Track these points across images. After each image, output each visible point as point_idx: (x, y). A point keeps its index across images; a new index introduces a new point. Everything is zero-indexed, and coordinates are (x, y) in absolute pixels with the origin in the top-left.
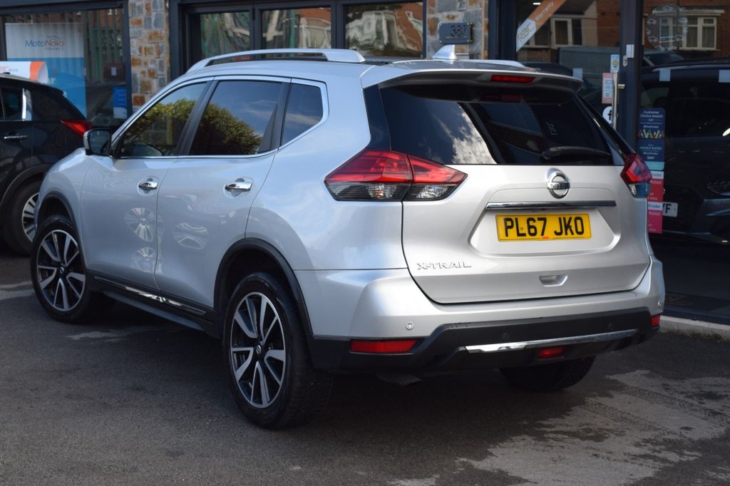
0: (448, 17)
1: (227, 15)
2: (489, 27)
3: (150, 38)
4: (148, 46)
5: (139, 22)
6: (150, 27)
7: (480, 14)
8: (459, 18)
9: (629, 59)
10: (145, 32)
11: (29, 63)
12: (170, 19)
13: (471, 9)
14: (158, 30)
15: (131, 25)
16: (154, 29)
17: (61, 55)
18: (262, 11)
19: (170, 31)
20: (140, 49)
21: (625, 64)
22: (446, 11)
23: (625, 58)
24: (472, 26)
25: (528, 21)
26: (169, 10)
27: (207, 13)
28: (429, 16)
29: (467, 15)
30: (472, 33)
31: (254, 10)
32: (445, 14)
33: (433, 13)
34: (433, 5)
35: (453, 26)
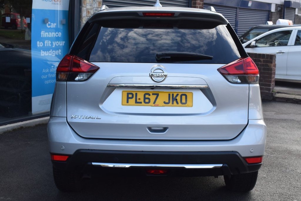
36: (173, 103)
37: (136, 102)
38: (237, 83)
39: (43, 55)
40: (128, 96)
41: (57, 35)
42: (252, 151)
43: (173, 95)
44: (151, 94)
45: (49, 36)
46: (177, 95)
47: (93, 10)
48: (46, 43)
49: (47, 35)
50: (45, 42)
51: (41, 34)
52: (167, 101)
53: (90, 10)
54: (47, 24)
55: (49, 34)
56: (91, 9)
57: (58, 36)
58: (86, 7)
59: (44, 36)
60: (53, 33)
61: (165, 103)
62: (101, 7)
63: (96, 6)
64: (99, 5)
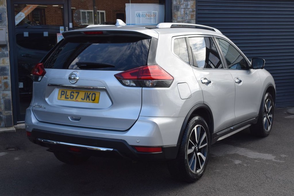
7: (5, 9)
23: (67, 28)
25: (20, 13)
36: (86, 100)
37: (66, 98)
38: (132, 86)
40: (62, 93)
42: (138, 141)
43: (87, 93)
44: (75, 92)
46: (90, 93)
52: (83, 98)
56: (183, 21)
61: (82, 99)
62: (193, 19)
63: (188, 18)
64: (191, 18)
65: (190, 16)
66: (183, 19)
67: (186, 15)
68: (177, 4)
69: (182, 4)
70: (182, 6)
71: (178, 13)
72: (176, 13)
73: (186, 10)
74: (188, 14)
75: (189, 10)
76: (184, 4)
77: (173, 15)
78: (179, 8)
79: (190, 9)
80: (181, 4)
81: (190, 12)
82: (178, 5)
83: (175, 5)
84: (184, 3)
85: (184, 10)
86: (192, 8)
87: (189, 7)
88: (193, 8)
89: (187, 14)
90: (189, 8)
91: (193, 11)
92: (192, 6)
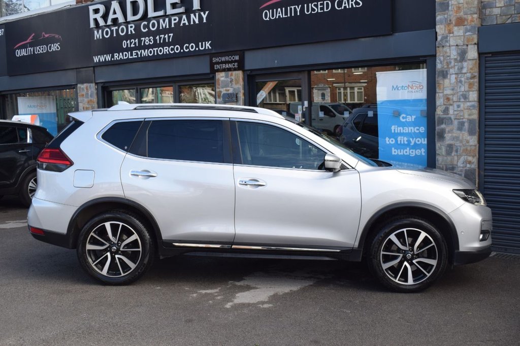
0: (226, 90)
1: (126, 91)
2: (244, 94)
3: (88, 102)
4: (88, 106)
5: (83, 95)
6: (88, 98)
7: (240, 89)
8: (231, 91)
9: (306, 108)
10: (86, 100)
11: (30, 116)
12: (97, 94)
13: (236, 86)
14: (92, 99)
15: (79, 97)
16: (90, 98)
17: (44, 111)
18: (140, 89)
19: (98, 99)
20: (84, 108)
21: (304, 110)
22: (224, 87)
23: (304, 107)
24: (237, 94)
25: (261, 91)
26: (97, 89)
27: (116, 90)
28: (217, 90)
29: (234, 89)
30: (237, 97)
31: (137, 88)
32: (225, 89)
33: (219, 88)
34: (219, 85)
35: (228, 94)
39: (396, 154)
41: (417, 130)
45: (405, 132)
47: (456, 96)
48: (399, 139)
49: (400, 130)
50: (397, 138)
51: (391, 130)
53: (451, 97)
54: (401, 118)
55: (403, 129)
56: (453, 95)
57: (420, 132)
58: (443, 92)
59: (396, 132)
60: (410, 128)
62: (474, 90)
63: (463, 89)
64: (469, 88)
65: (467, 86)
66: (455, 91)
67: (460, 84)
68: (443, 67)
69: (452, 68)
70: (452, 71)
71: (445, 82)
72: (441, 82)
73: (460, 76)
74: (463, 83)
75: (464, 76)
76: (456, 68)
77: (437, 85)
78: (447, 74)
79: (468, 74)
80: (450, 66)
81: (467, 79)
82: (446, 69)
83: (441, 69)
84: (455, 66)
85: (457, 76)
86: (470, 72)
87: (464, 71)
88: (472, 71)
89: (461, 82)
90: (466, 73)
91: (473, 77)
92: (471, 69)
